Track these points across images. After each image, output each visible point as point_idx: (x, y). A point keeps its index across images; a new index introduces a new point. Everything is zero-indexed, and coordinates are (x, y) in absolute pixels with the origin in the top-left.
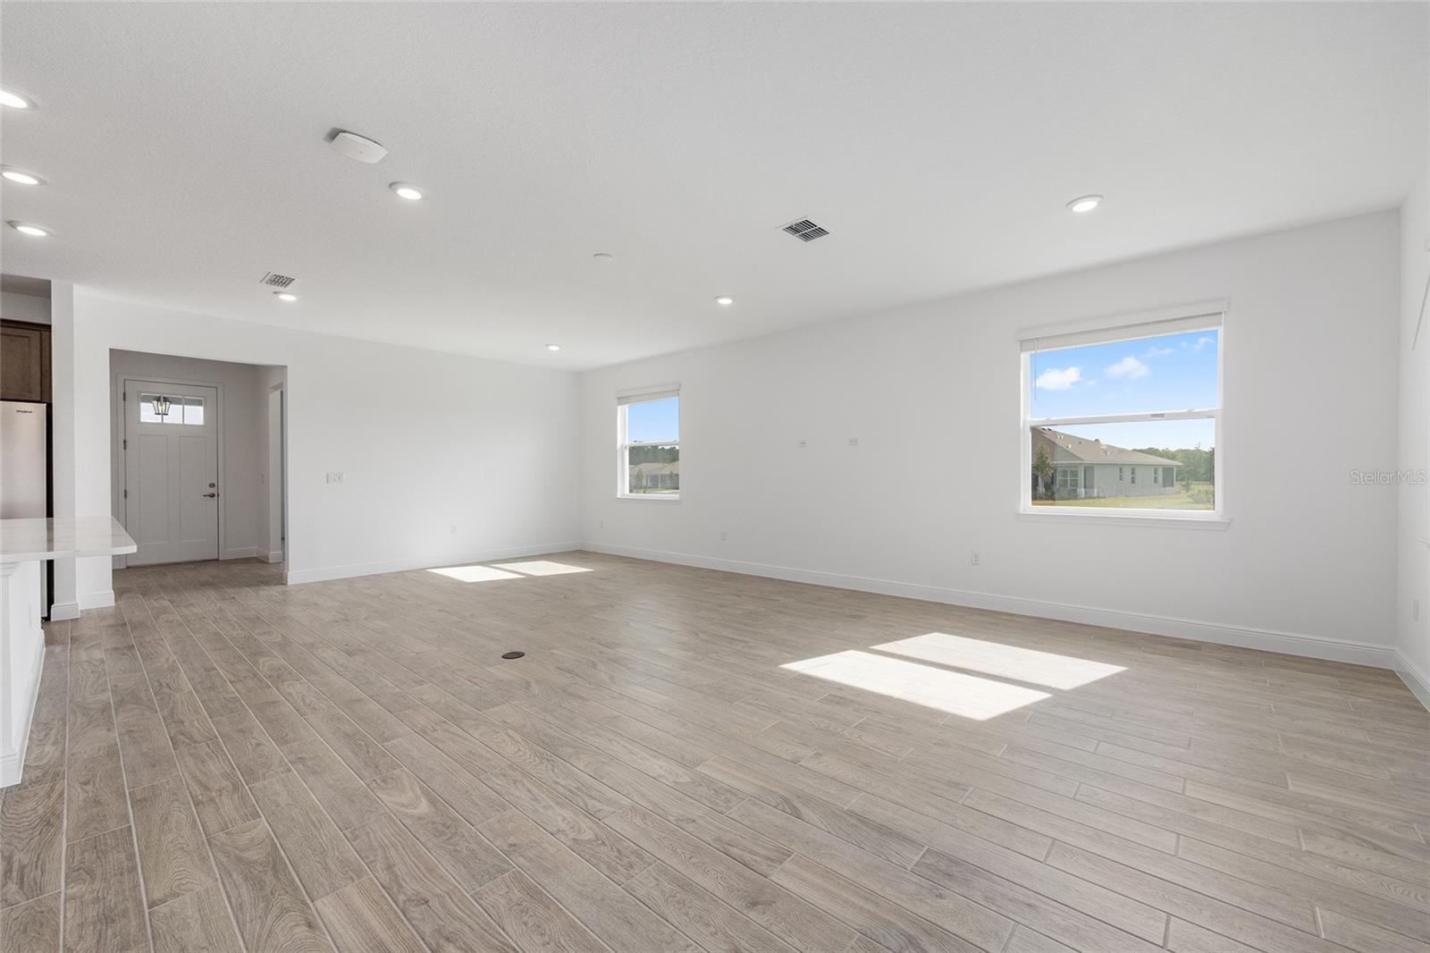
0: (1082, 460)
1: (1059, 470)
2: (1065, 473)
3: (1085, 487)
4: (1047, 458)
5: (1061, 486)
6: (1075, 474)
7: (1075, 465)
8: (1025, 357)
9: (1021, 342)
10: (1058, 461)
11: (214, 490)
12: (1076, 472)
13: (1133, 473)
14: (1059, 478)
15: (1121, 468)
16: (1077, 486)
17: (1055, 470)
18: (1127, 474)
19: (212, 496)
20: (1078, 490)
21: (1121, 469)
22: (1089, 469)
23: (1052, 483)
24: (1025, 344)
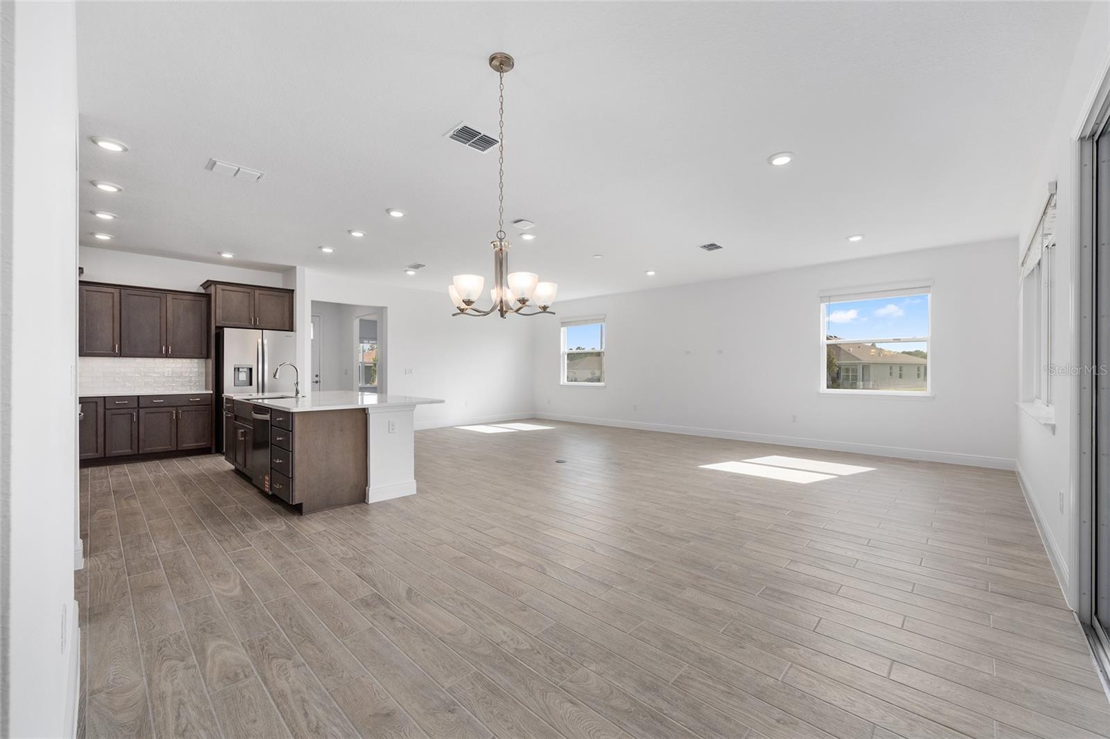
0: (859, 360)
1: (842, 367)
2: (847, 370)
3: (863, 381)
4: (833, 359)
5: (844, 380)
6: (855, 371)
7: (855, 365)
8: (823, 306)
9: (821, 297)
10: (843, 361)
11: (317, 379)
12: (857, 369)
13: (900, 371)
14: (843, 374)
15: (891, 366)
16: (856, 380)
17: (840, 368)
18: (896, 371)
19: (317, 382)
20: (858, 383)
21: (891, 368)
22: (866, 367)
23: (838, 377)
24: (822, 299)
